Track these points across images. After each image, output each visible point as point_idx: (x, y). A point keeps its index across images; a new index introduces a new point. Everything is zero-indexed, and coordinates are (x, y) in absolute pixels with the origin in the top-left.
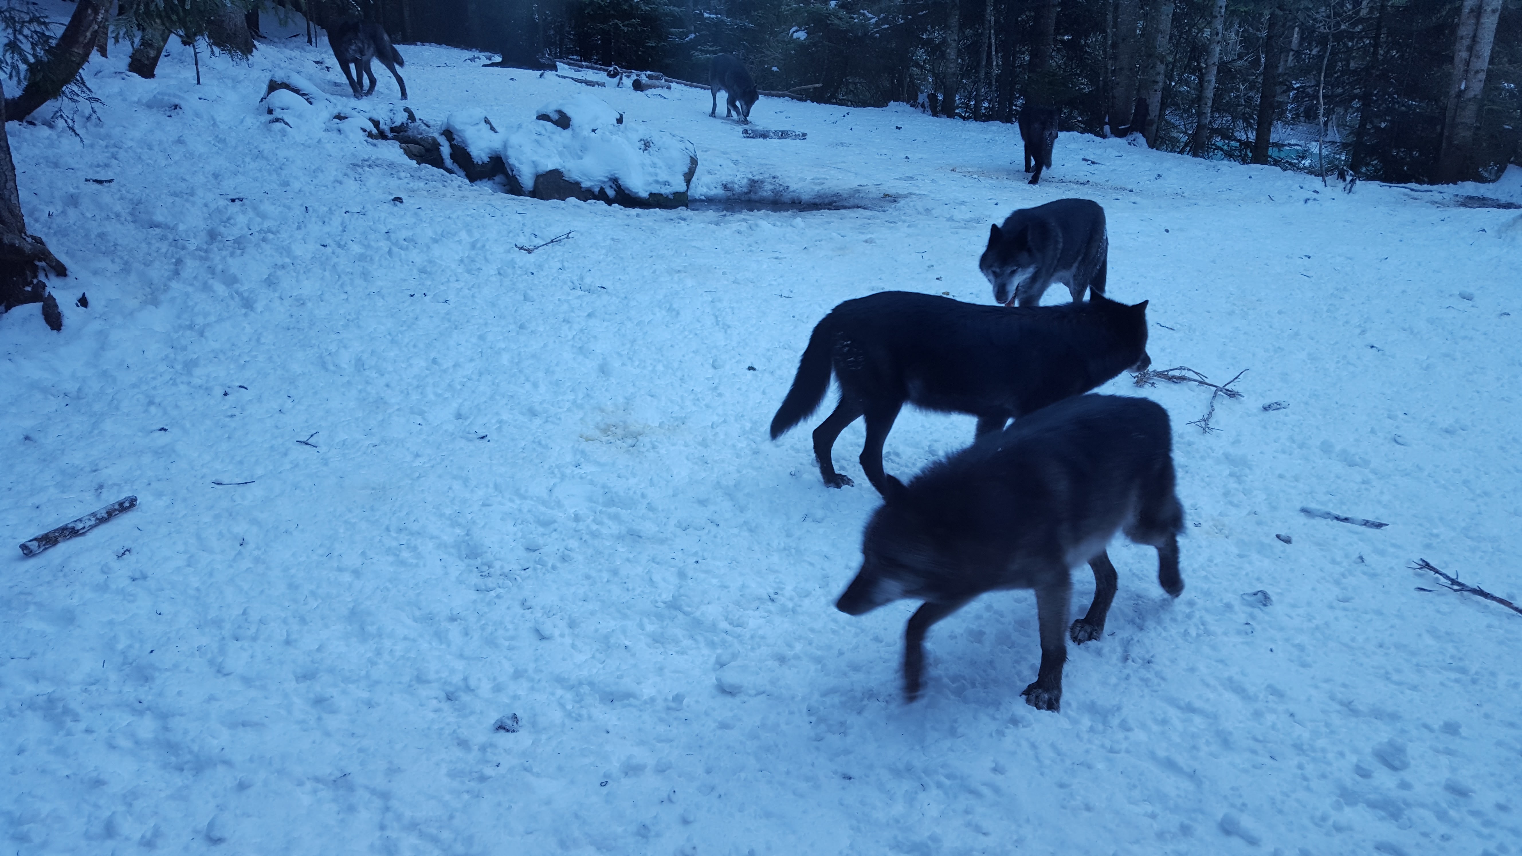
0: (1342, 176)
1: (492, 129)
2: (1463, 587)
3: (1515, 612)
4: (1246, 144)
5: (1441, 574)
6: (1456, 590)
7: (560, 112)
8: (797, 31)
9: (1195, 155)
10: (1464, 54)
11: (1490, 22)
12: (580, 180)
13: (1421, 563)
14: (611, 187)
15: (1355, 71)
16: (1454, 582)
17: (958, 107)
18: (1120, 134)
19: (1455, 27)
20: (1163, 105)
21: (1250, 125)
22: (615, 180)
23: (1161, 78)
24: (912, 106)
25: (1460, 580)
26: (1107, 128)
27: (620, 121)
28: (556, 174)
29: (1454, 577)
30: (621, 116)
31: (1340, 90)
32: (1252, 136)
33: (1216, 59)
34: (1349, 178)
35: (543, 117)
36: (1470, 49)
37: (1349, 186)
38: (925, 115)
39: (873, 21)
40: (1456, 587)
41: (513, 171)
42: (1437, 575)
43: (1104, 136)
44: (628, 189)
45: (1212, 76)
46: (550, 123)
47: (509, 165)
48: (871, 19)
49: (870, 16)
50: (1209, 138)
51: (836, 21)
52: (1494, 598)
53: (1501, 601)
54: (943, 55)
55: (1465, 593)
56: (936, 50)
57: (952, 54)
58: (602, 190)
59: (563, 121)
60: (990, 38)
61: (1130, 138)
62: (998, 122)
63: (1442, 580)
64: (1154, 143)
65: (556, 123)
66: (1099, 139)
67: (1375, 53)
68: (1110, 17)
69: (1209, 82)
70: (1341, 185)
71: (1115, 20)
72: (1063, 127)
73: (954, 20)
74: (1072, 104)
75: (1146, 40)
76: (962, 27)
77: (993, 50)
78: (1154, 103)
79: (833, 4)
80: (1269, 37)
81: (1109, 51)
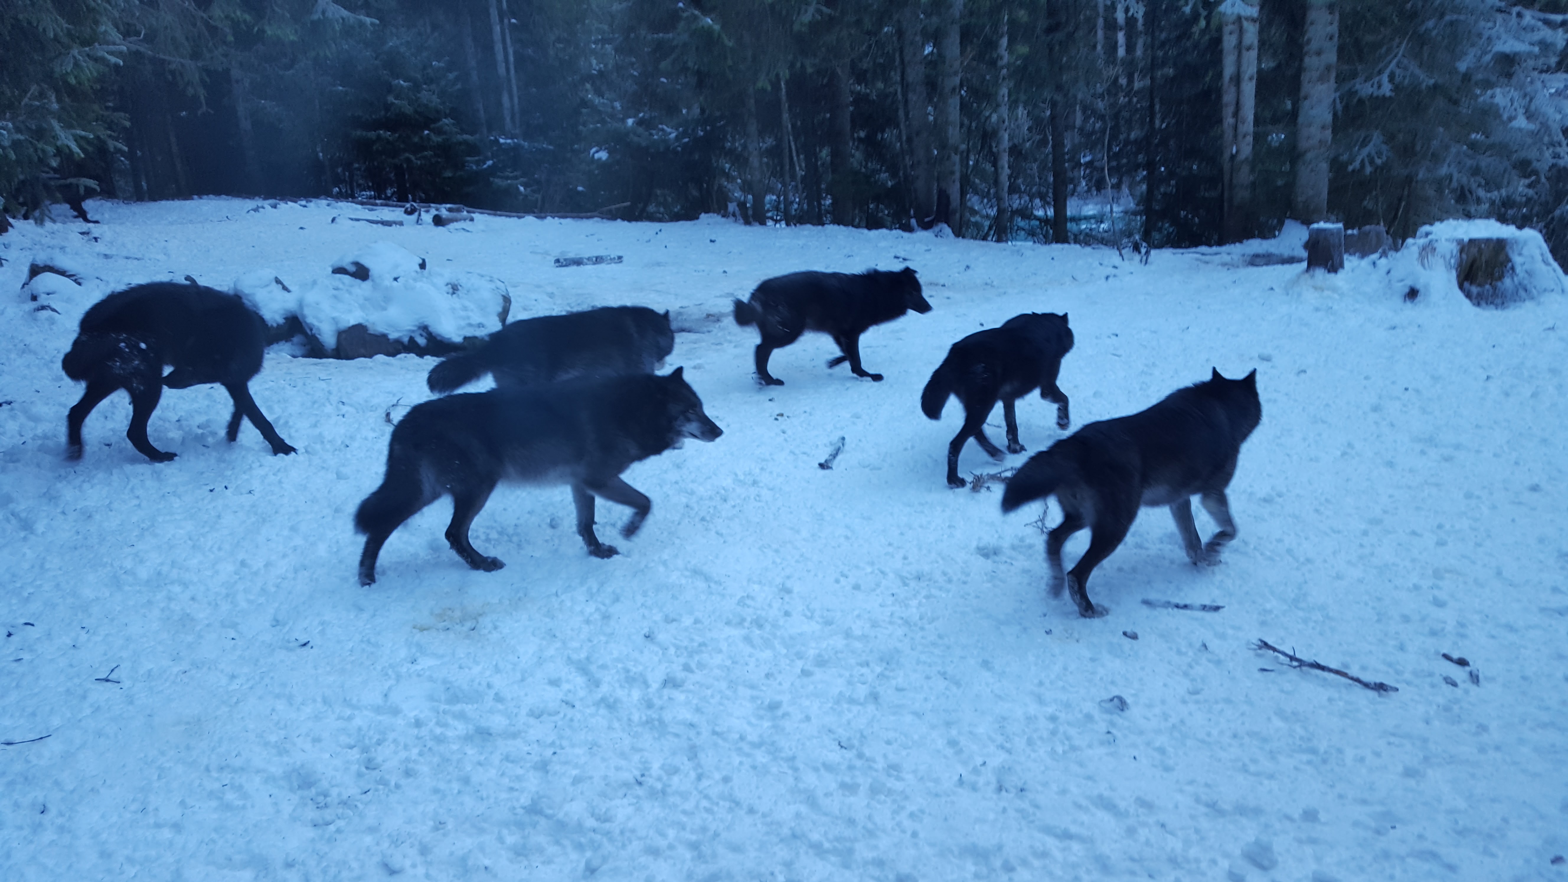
0: (1136, 248)
1: (285, 288)
2: (1302, 663)
3: (1351, 682)
4: (1046, 220)
5: (1279, 652)
6: (1295, 667)
7: (357, 264)
8: (597, 152)
9: (999, 240)
10: (1231, 121)
11: (1249, 89)
12: (386, 332)
13: (1260, 643)
14: (421, 335)
15: (1136, 141)
16: (1292, 658)
17: (769, 211)
18: (926, 226)
20: (963, 193)
21: (1048, 202)
22: (425, 328)
23: (957, 168)
24: (723, 216)
25: (1298, 656)
26: (913, 222)
27: (423, 266)
28: (359, 330)
29: (1292, 653)
30: (424, 260)
31: (1124, 161)
32: (1050, 213)
33: (1006, 143)
34: (1143, 250)
35: (339, 270)
36: (1236, 115)
37: (1144, 258)
38: (736, 225)
39: (673, 135)
40: (1295, 664)
41: (311, 330)
42: (1276, 654)
43: (912, 230)
44: (439, 335)
45: (1005, 161)
46: (347, 277)
47: (307, 324)
48: (670, 134)
49: (669, 130)
50: (1011, 220)
51: (636, 139)
52: (1330, 670)
53: (1337, 672)
54: (747, 161)
55: (1304, 668)
56: (740, 160)
57: (754, 161)
58: (412, 340)
59: (361, 273)
60: (789, 142)
61: (936, 229)
62: (809, 226)
63: (1281, 657)
64: (959, 233)
65: (354, 275)
66: (906, 234)
67: (1152, 123)
68: (901, 113)
69: (1003, 168)
70: (1137, 257)
71: (907, 114)
72: (873, 223)
73: (753, 128)
74: (877, 199)
75: (938, 130)
76: (761, 134)
77: (794, 154)
78: (954, 191)
79: (630, 122)
80: (1053, 117)
81: (905, 146)
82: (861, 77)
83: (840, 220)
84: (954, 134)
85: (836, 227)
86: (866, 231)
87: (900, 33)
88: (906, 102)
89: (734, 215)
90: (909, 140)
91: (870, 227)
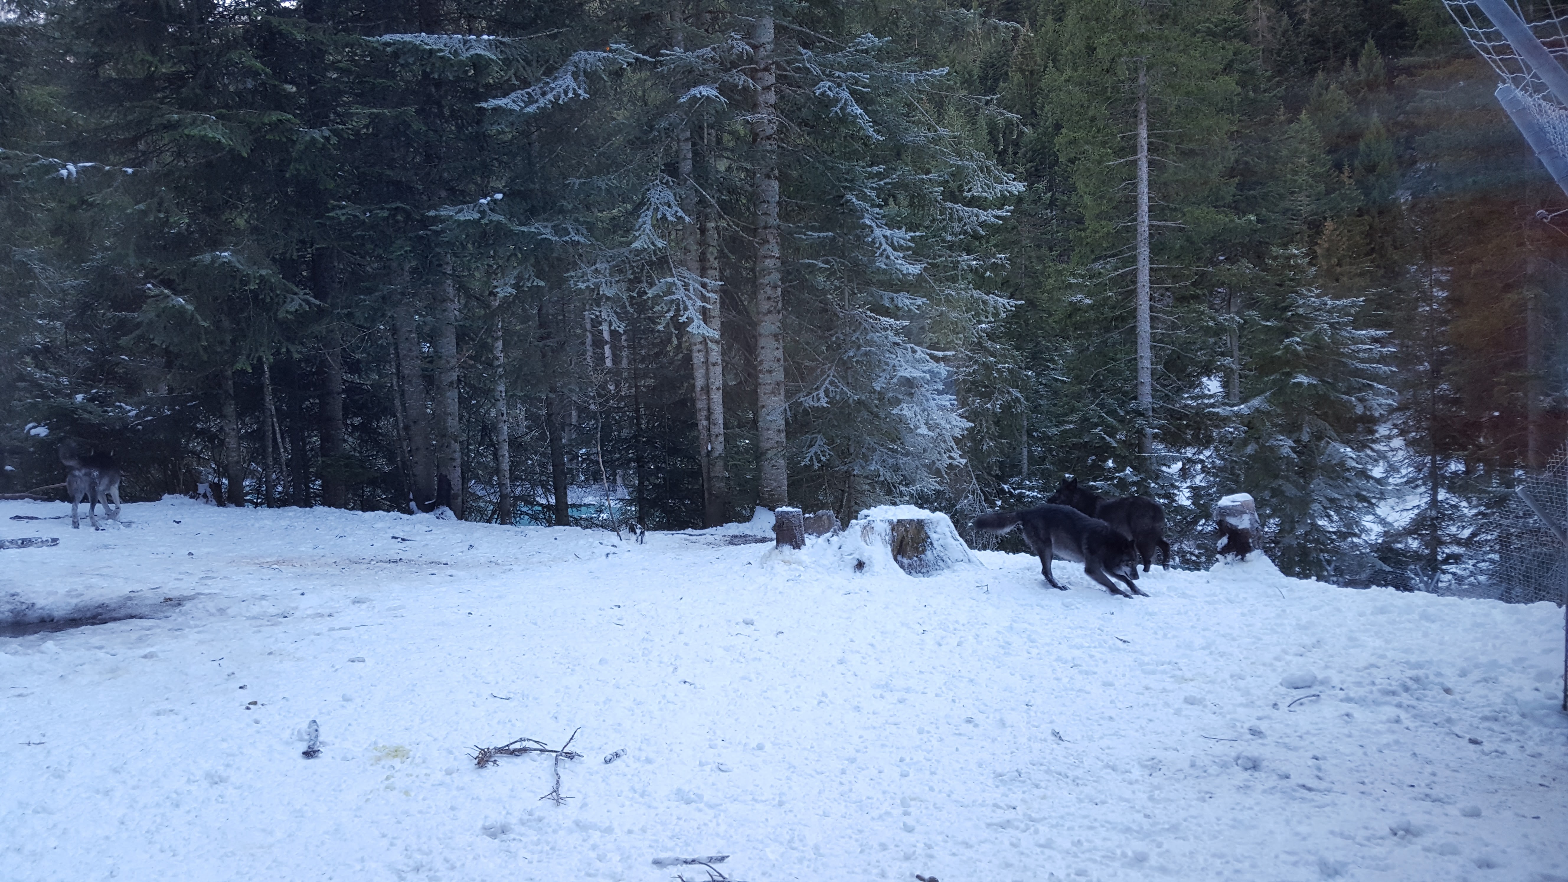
0: (632, 530)
4: (548, 507)
8: (34, 427)
9: (503, 523)
10: (705, 423)
11: (717, 397)
15: (626, 439)
17: (248, 494)
18: (427, 509)
19: (693, 401)
20: (465, 480)
21: (549, 491)
23: (457, 455)
24: (191, 497)
26: (413, 504)
31: (617, 456)
32: (553, 501)
33: (505, 435)
34: (639, 532)
36: (708, 418)
37: (640, 538)
38: (207, 506)
39: (133, 413)
43: (411, 513)
45: (505, 451)
48: (129, 411)
49: (129, 408)
50: (514, 505)
51: (86, 416)
54: (222, 443)
56: (213, 440)
57: (232, 442)
60: (273, 425)
61: (438, 512)
62: (295, 507)
64: (461, 515)
66: (405, 516)
67: (639, 424)
68: (397, 403)
69: (503, 456)
70: (633, 537)
71: (403, 405)
72: (368, 506)
73: (230, 409)
74: (373, 482)
75: (437, 421)
76: (240, 416)
77: (278, 436)
78: (455, 477)
79: (79, 397)
80: (549, 415)
81: (403, 433)
82: (354, 367)
83: (329, 502)
84: (453, 424)
85: (326, 509)
86: (360, 513)
87: (394, 330)
88: (403, 393)
89: (205, 496)
90: (407, 428)
91: (364, 510)
